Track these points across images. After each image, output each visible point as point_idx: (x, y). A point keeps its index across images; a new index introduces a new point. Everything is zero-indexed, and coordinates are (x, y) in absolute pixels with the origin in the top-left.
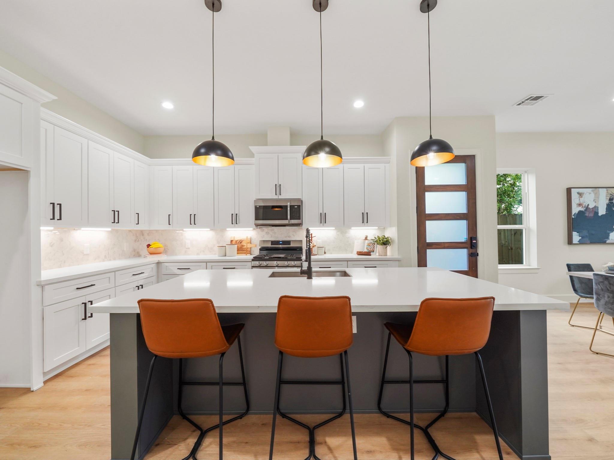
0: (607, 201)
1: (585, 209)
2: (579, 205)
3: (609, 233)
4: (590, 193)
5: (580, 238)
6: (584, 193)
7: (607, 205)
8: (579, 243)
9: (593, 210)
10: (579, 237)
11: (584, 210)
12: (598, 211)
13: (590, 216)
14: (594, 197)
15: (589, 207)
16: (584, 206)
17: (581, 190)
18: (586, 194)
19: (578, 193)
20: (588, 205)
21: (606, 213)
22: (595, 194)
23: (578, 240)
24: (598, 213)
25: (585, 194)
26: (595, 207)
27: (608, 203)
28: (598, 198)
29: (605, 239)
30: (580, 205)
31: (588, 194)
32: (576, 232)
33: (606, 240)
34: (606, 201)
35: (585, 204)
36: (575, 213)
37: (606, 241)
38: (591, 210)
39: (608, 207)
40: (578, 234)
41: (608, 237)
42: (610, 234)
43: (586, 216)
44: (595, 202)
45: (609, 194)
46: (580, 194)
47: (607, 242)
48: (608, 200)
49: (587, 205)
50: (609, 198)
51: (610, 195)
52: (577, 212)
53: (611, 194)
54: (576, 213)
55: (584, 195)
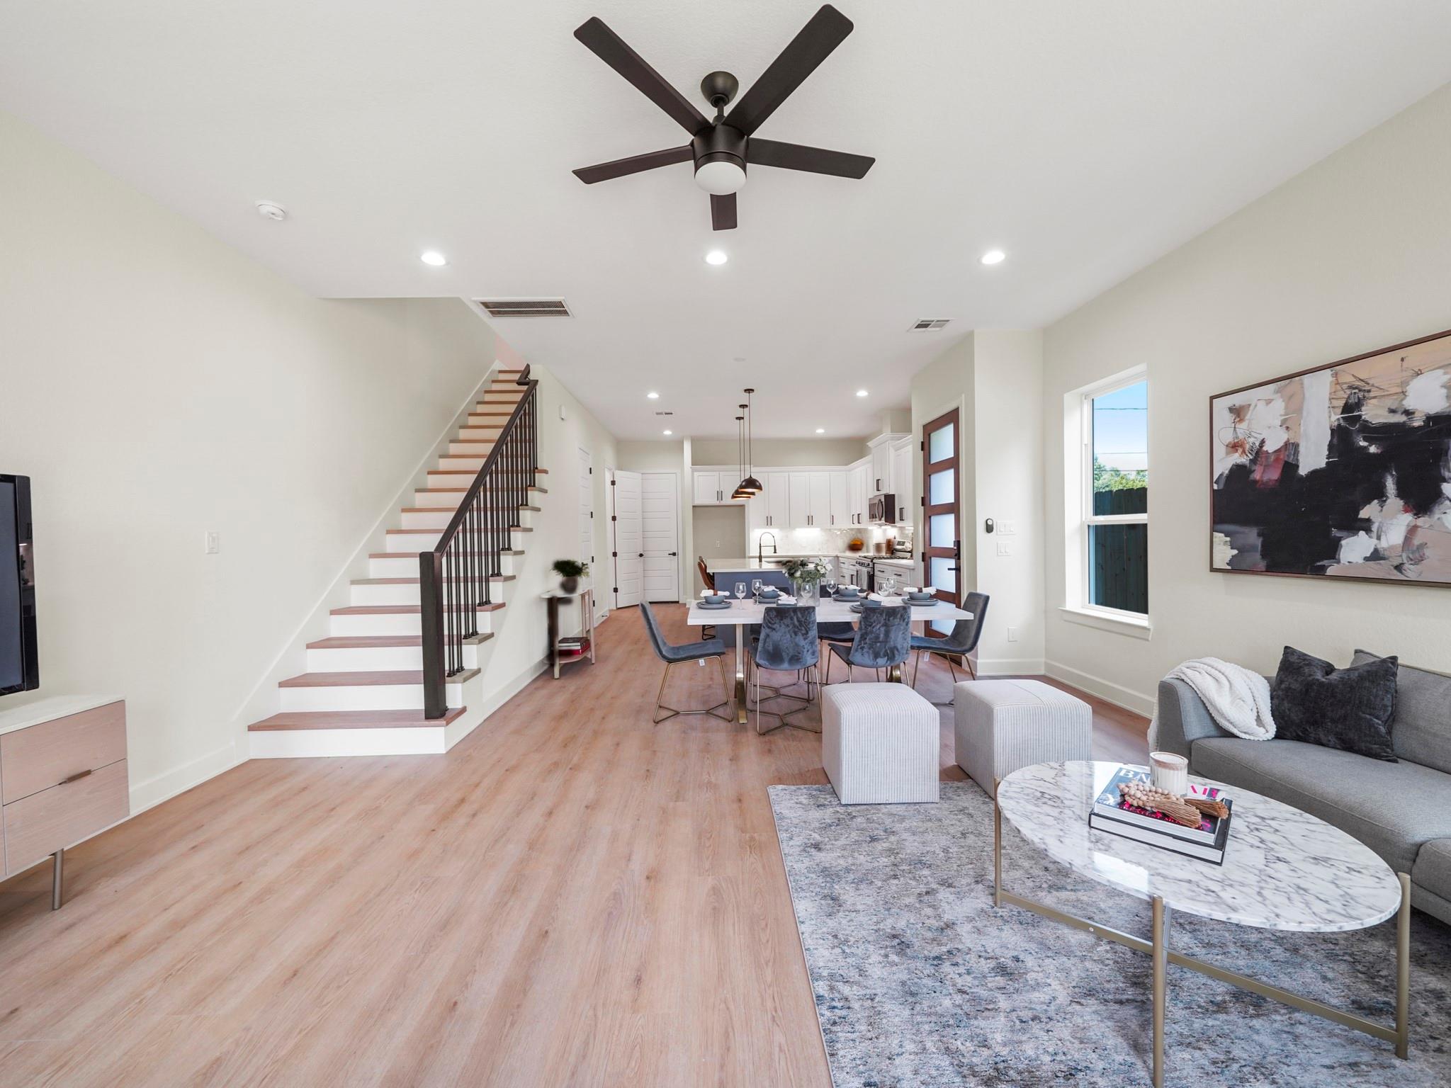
0: (1336, 417)
1: (1251, 457)
2: (1232, 447)
3: (1340, 539)
4: (1269, 402)
5: (1235, 552)
6: (1250, 405)
7: (1332, 430)
8: (1229, 568)
9: (1277, 460)
10: (1232, 548)
11: (1247, 463)
12: (1297, 460)
13: (1265, 479)
14: (1283, 412)
15: (1265, 448)
16: (1247, 447)
17: (1237, 400)
18: (1256, 406)
19: (1231, 410)
20: (1263, 442)
21: (1327, 463)
22: (1289, 400)
23: (1227, 561)
24: (1298, 466)
25: (1251, 408)
26: (1287, 444)
27: (1336, 423)
28: (1299, 410)
29: (1322, 560)
30: (1235, 446)
31: (1261, 405)
32: (1223, 535)
33: (1325, 562)
34: (1330, 417)
35: (1251, 440)
36: (1221, 475)
37: (1324, 568)
38: (1273, 458)
39: (1335, 441)
40: (1228, 539)
41: (1332, 551)
42: (1343, 542)
43: (1255, 482)
44: (1287, 428)
45: (1345, 386)
46: (1238, 413)
47: (1329, 572)
48: (1340, 410)
49: (1257, 444)
50: (1342, 403)
51: (1348, 392)
52: (1227, 472)
53: (1351, 387)
54: (1225, 475)
55: (1250, 412)
